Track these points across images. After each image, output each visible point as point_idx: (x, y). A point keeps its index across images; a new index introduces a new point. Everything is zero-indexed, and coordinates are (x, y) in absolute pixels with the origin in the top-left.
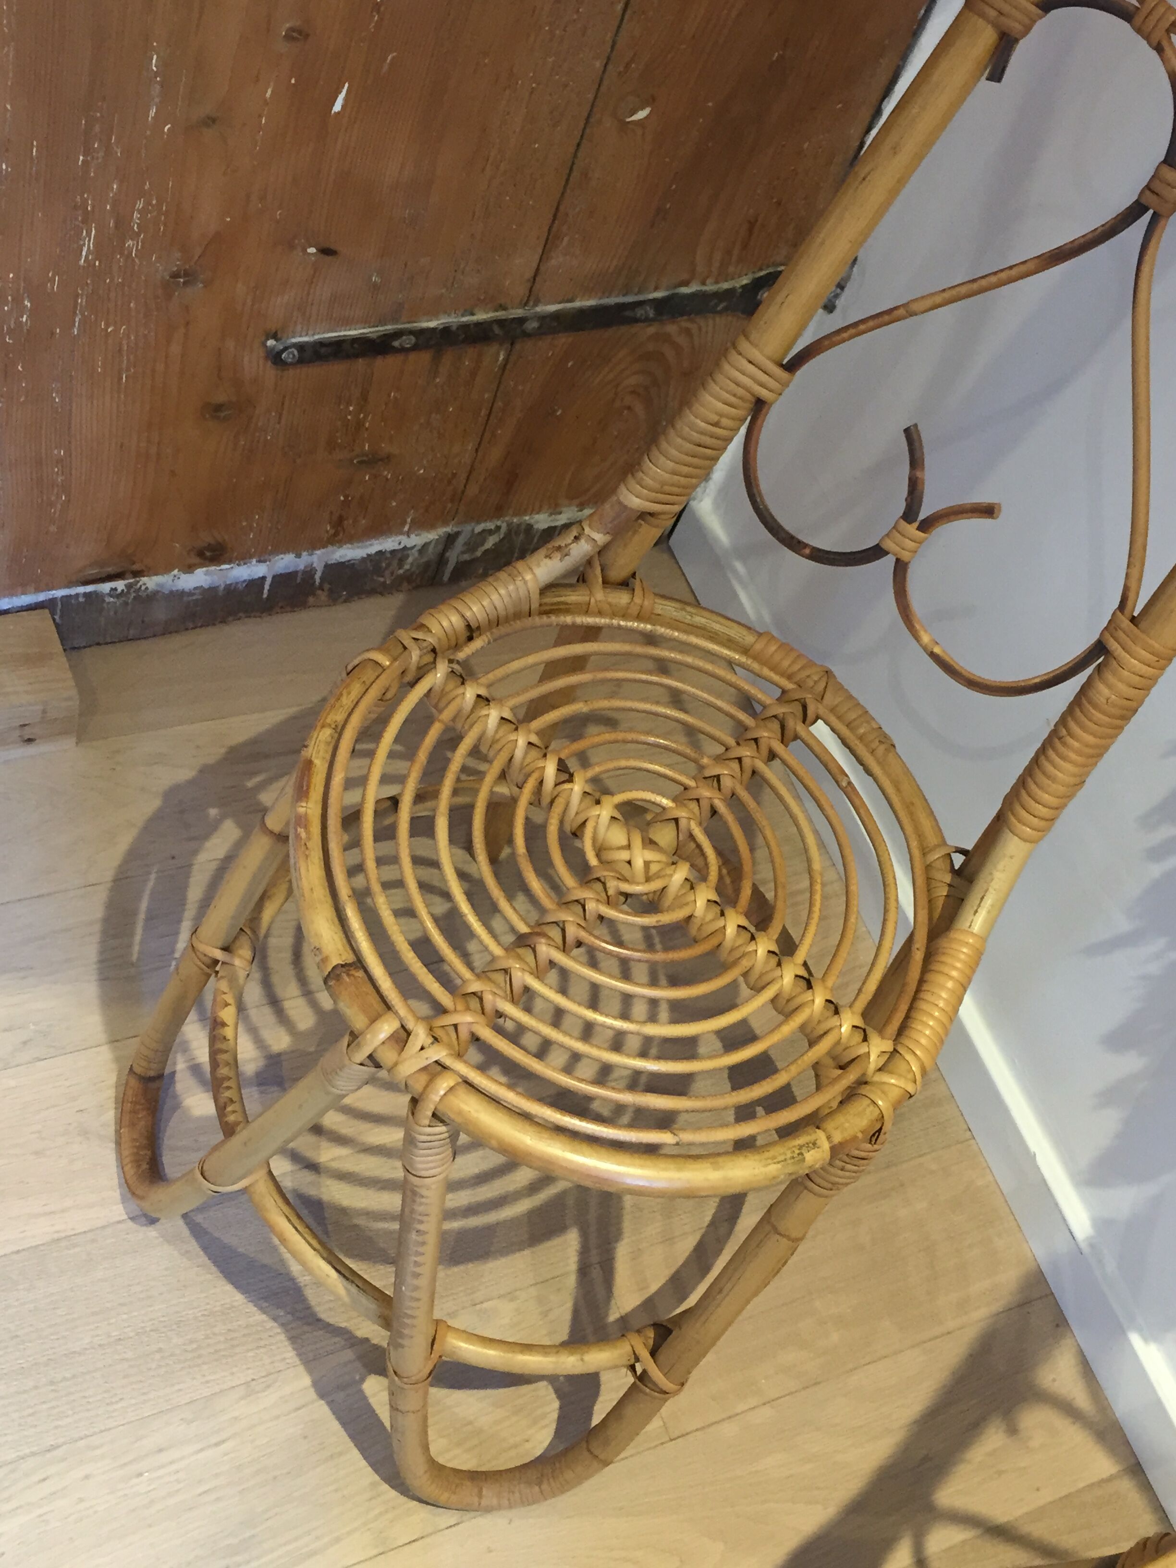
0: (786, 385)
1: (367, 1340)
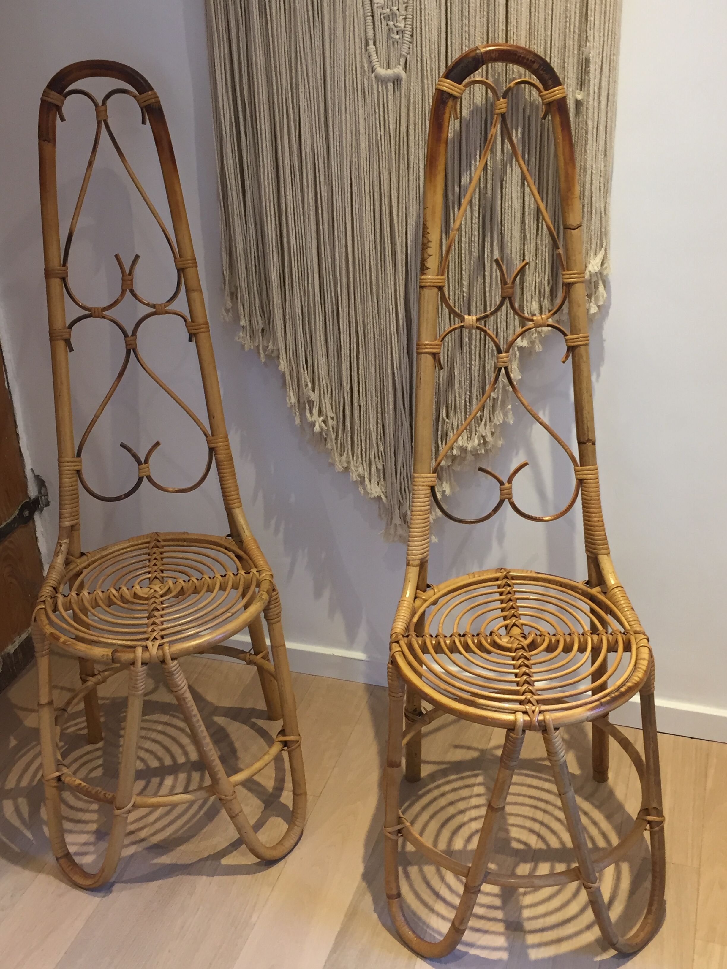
0: (81, 462)
1: (210, 855)
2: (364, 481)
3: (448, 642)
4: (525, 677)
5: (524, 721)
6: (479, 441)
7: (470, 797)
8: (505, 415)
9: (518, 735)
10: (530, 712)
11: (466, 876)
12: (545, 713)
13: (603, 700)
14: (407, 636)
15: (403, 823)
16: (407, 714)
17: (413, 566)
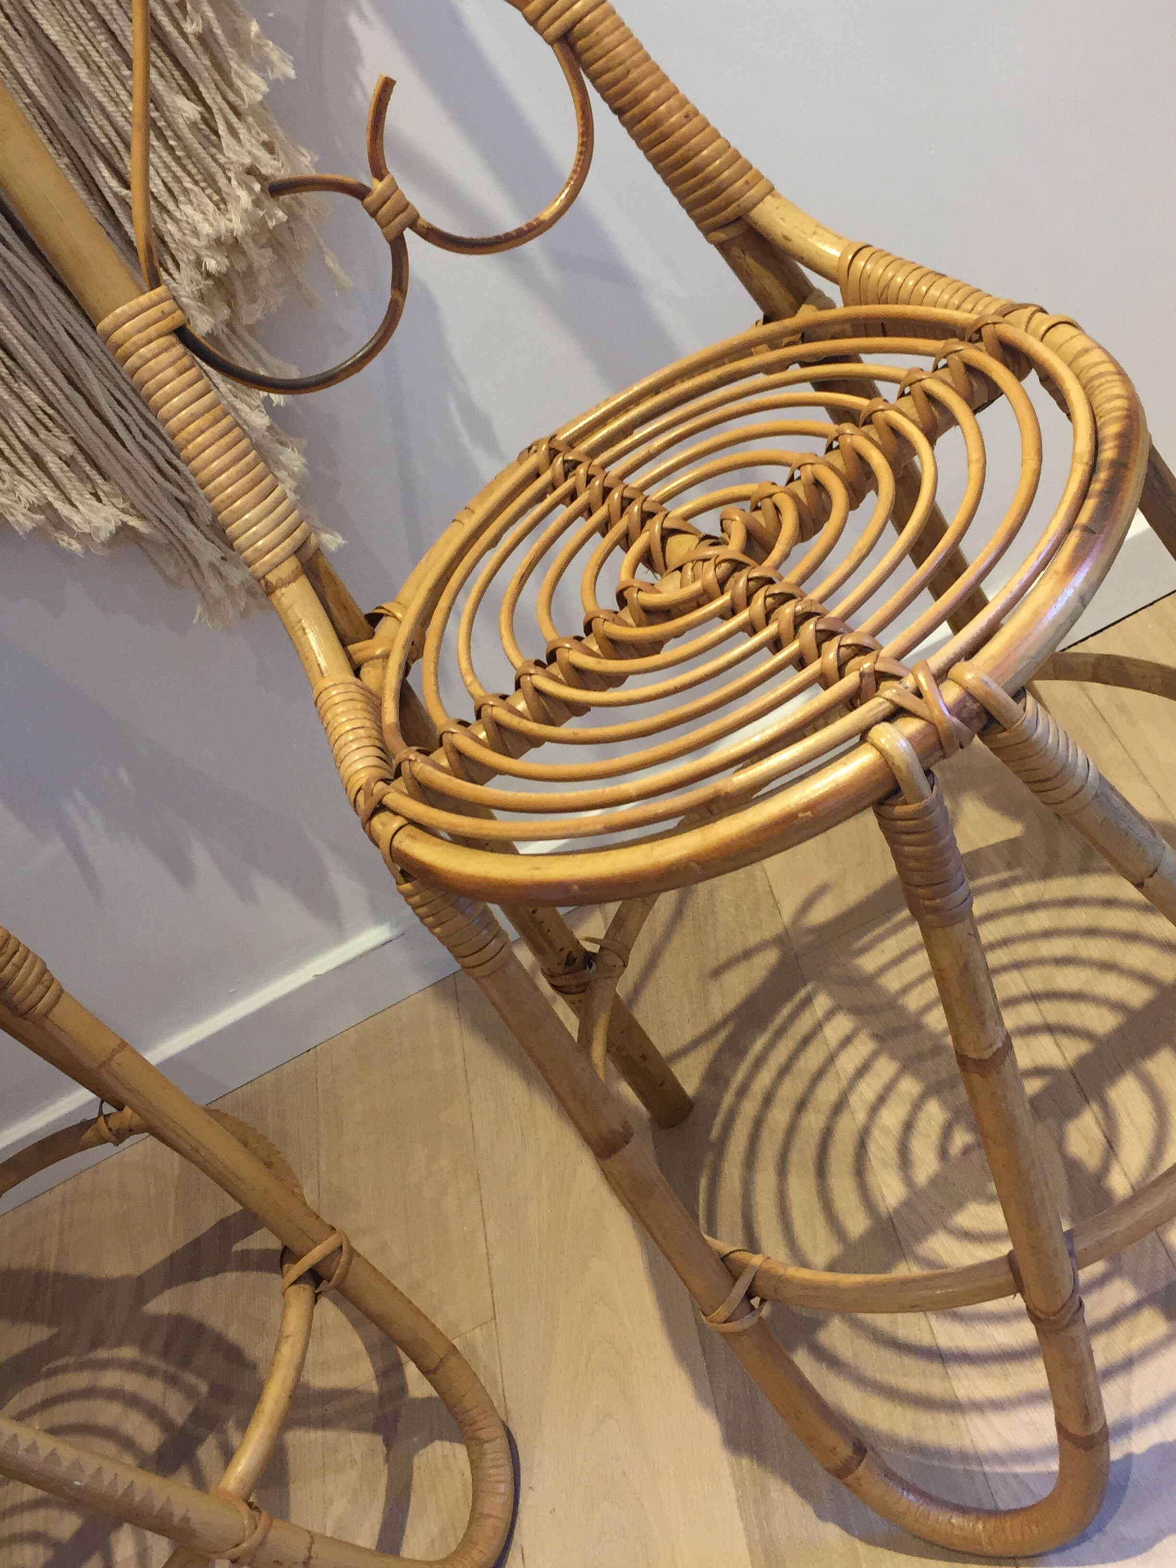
2: (55, 510)
3: (521, 706)
4: (809, 627)
5: (910, 739)
6: (250, 190)
7: (831, 1059)
8: (263, 66)
9: (921, 798)
10: (910, 702)
11: (1019, 1287)
12: (953, 672)
13: (1084, 517)
14: (398, 773)
15: (744, 1266)
16: (557, 982)
17: (286, 583)
